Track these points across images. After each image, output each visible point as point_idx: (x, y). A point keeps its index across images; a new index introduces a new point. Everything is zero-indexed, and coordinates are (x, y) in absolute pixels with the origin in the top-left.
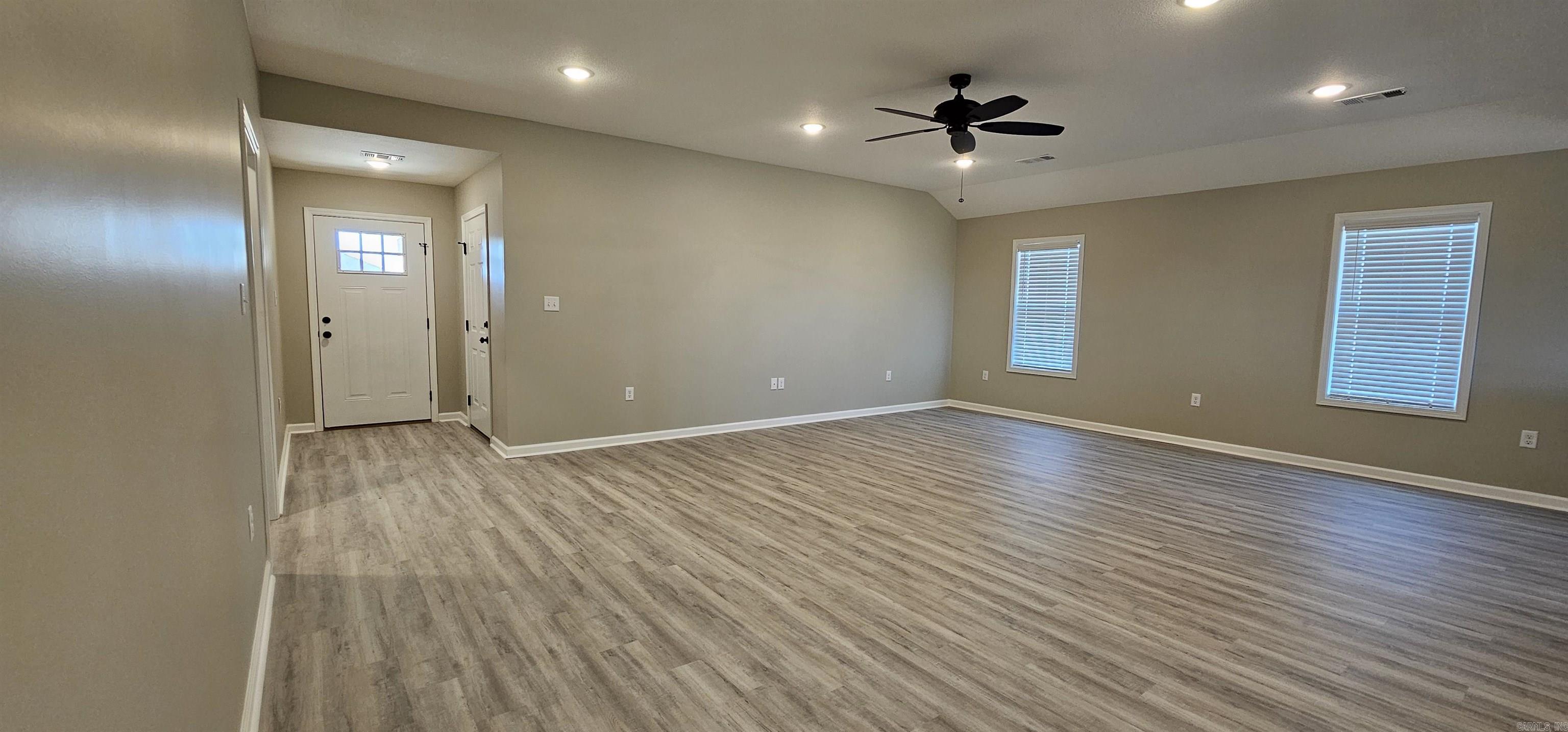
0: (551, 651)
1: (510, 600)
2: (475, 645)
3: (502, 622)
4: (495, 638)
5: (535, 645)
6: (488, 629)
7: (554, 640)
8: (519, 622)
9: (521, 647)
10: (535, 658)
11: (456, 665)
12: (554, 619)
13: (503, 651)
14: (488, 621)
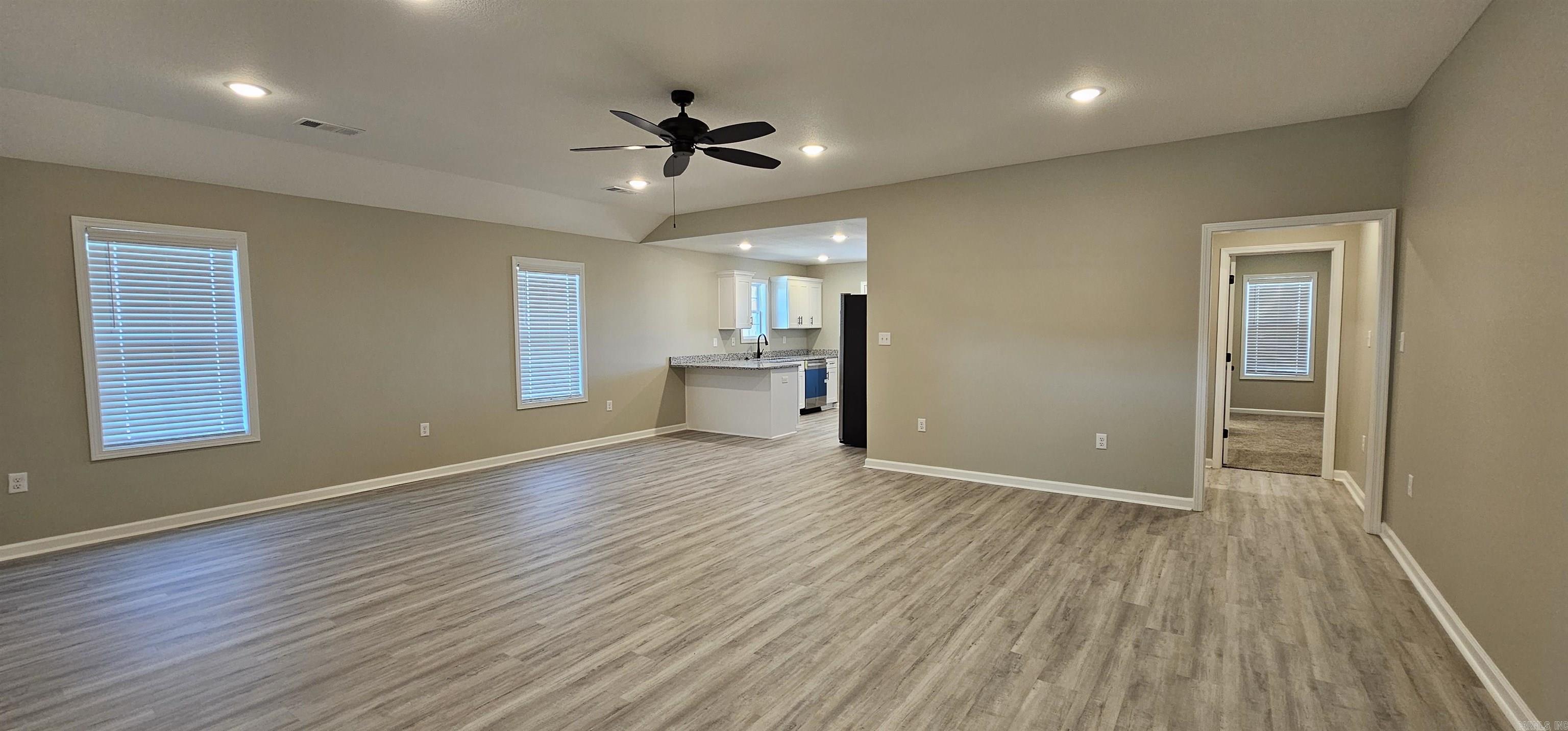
0: (1220, 655)
1: (1224, 718)
2: (1288, 695)
3: (1248, 700)
4: (1265, 690)
5: (1230, 666)
6: (1268, 702)
7: (1210, 660)
8: (1231, 692)
9: (1244, 671)
10: (1237, 658)
11: (1314, 688)
12: (1194, 674)
13: (1263, 676)
14: (1264, 709)
